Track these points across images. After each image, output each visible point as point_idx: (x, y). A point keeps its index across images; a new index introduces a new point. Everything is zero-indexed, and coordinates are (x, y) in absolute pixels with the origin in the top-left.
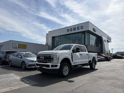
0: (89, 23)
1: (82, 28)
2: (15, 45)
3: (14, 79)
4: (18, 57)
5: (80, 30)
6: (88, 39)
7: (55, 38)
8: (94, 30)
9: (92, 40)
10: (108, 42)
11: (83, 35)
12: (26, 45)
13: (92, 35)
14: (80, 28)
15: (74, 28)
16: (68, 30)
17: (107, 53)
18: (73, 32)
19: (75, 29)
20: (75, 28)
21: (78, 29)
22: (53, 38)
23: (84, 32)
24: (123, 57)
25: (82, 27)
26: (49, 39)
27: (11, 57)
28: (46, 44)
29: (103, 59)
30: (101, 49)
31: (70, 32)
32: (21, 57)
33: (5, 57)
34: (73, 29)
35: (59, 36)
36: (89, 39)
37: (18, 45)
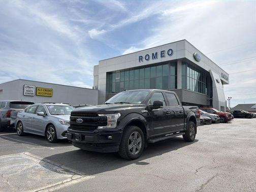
0: (186, 43)
1: (170, 53)
2: (28, 89)
3: (31, 166)
4: (38, 115)
5: (167, 58)
6: (182, 76)
7: (113, 74)
8: (195, 57)
9: (191, 79)
10: (223, 83)
11: (173, 69)
12: (51, 90)
13: (191, 70)
14: (166, 55)
15: (153, 54)
16: (141, 58)
17: (221, 107)
18: (151, 62)
19: (155, 56)
20: (156, 53)
21: (162, 56)
22: (109, 74)
23: (174, 63)
24: (253, 114)
25: (171, 51)
26: (99, 78)
27: (22, 114)
28: (93, 87)
29: (215, 119)
30: (209, 99)
31: (145, 63)
32: (45, 115)
33: (9, 115)
34: (151, 56)
35: (121, 71)
36: (185, 76)
37: (33, 90)
